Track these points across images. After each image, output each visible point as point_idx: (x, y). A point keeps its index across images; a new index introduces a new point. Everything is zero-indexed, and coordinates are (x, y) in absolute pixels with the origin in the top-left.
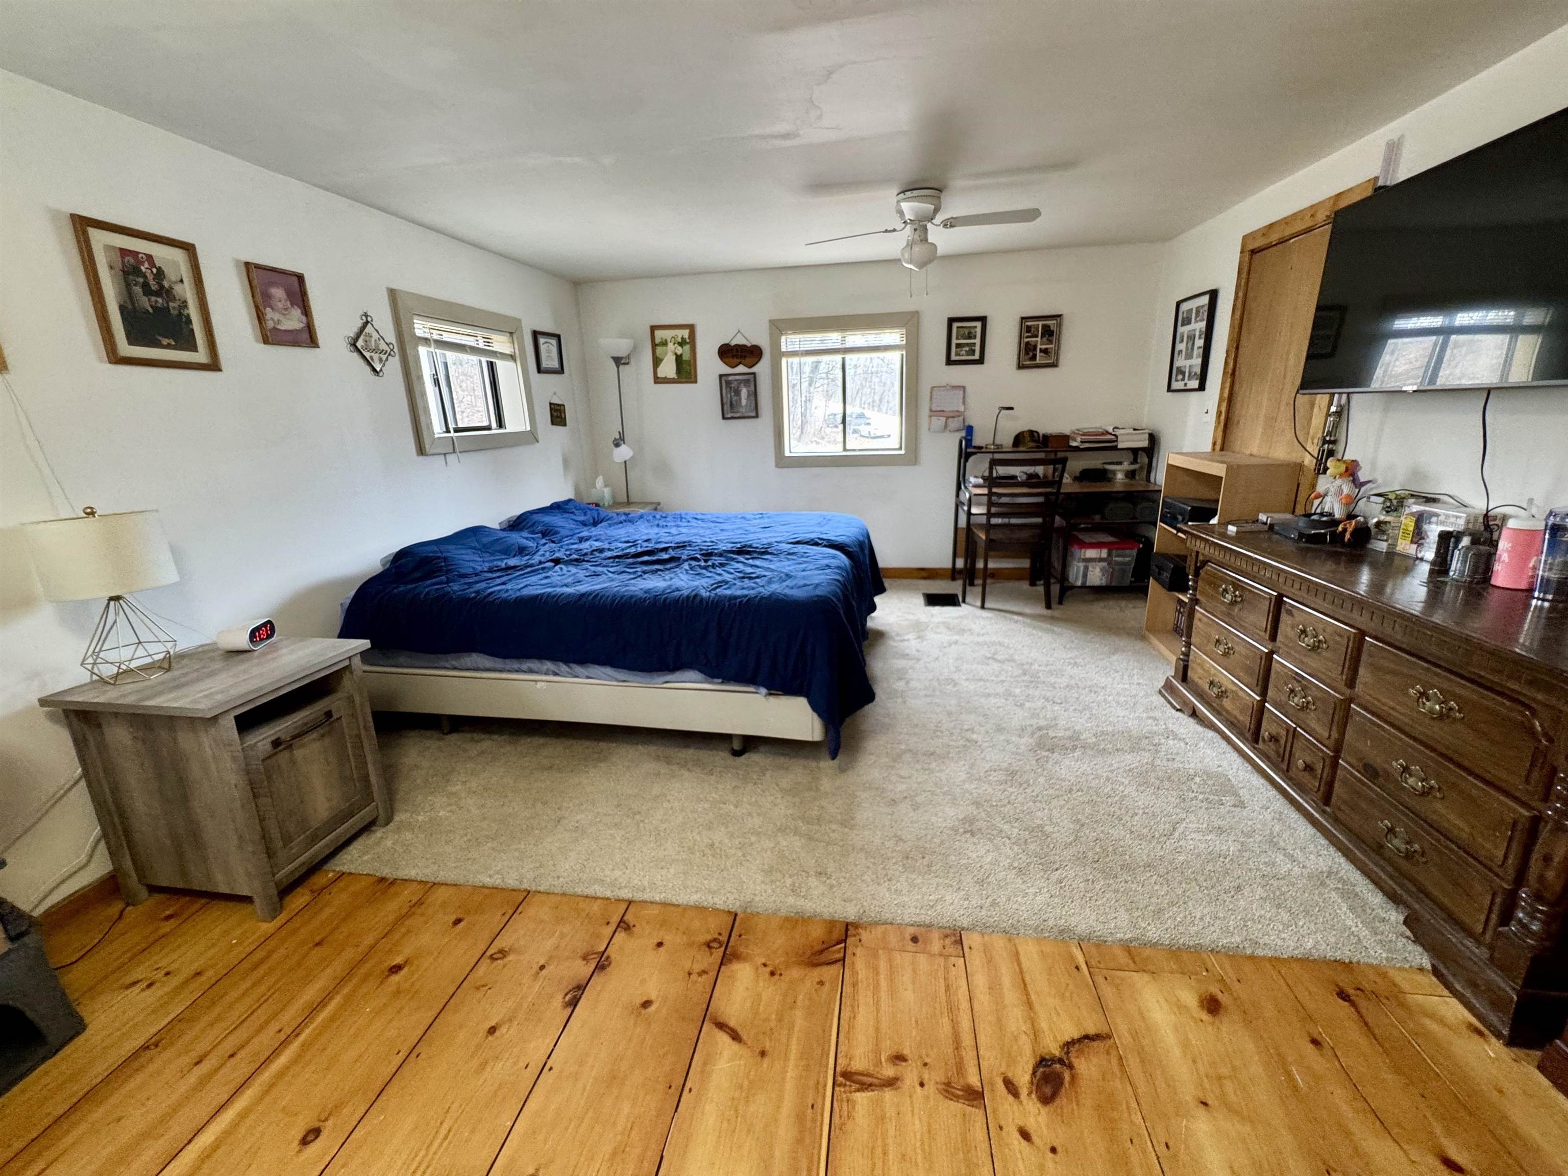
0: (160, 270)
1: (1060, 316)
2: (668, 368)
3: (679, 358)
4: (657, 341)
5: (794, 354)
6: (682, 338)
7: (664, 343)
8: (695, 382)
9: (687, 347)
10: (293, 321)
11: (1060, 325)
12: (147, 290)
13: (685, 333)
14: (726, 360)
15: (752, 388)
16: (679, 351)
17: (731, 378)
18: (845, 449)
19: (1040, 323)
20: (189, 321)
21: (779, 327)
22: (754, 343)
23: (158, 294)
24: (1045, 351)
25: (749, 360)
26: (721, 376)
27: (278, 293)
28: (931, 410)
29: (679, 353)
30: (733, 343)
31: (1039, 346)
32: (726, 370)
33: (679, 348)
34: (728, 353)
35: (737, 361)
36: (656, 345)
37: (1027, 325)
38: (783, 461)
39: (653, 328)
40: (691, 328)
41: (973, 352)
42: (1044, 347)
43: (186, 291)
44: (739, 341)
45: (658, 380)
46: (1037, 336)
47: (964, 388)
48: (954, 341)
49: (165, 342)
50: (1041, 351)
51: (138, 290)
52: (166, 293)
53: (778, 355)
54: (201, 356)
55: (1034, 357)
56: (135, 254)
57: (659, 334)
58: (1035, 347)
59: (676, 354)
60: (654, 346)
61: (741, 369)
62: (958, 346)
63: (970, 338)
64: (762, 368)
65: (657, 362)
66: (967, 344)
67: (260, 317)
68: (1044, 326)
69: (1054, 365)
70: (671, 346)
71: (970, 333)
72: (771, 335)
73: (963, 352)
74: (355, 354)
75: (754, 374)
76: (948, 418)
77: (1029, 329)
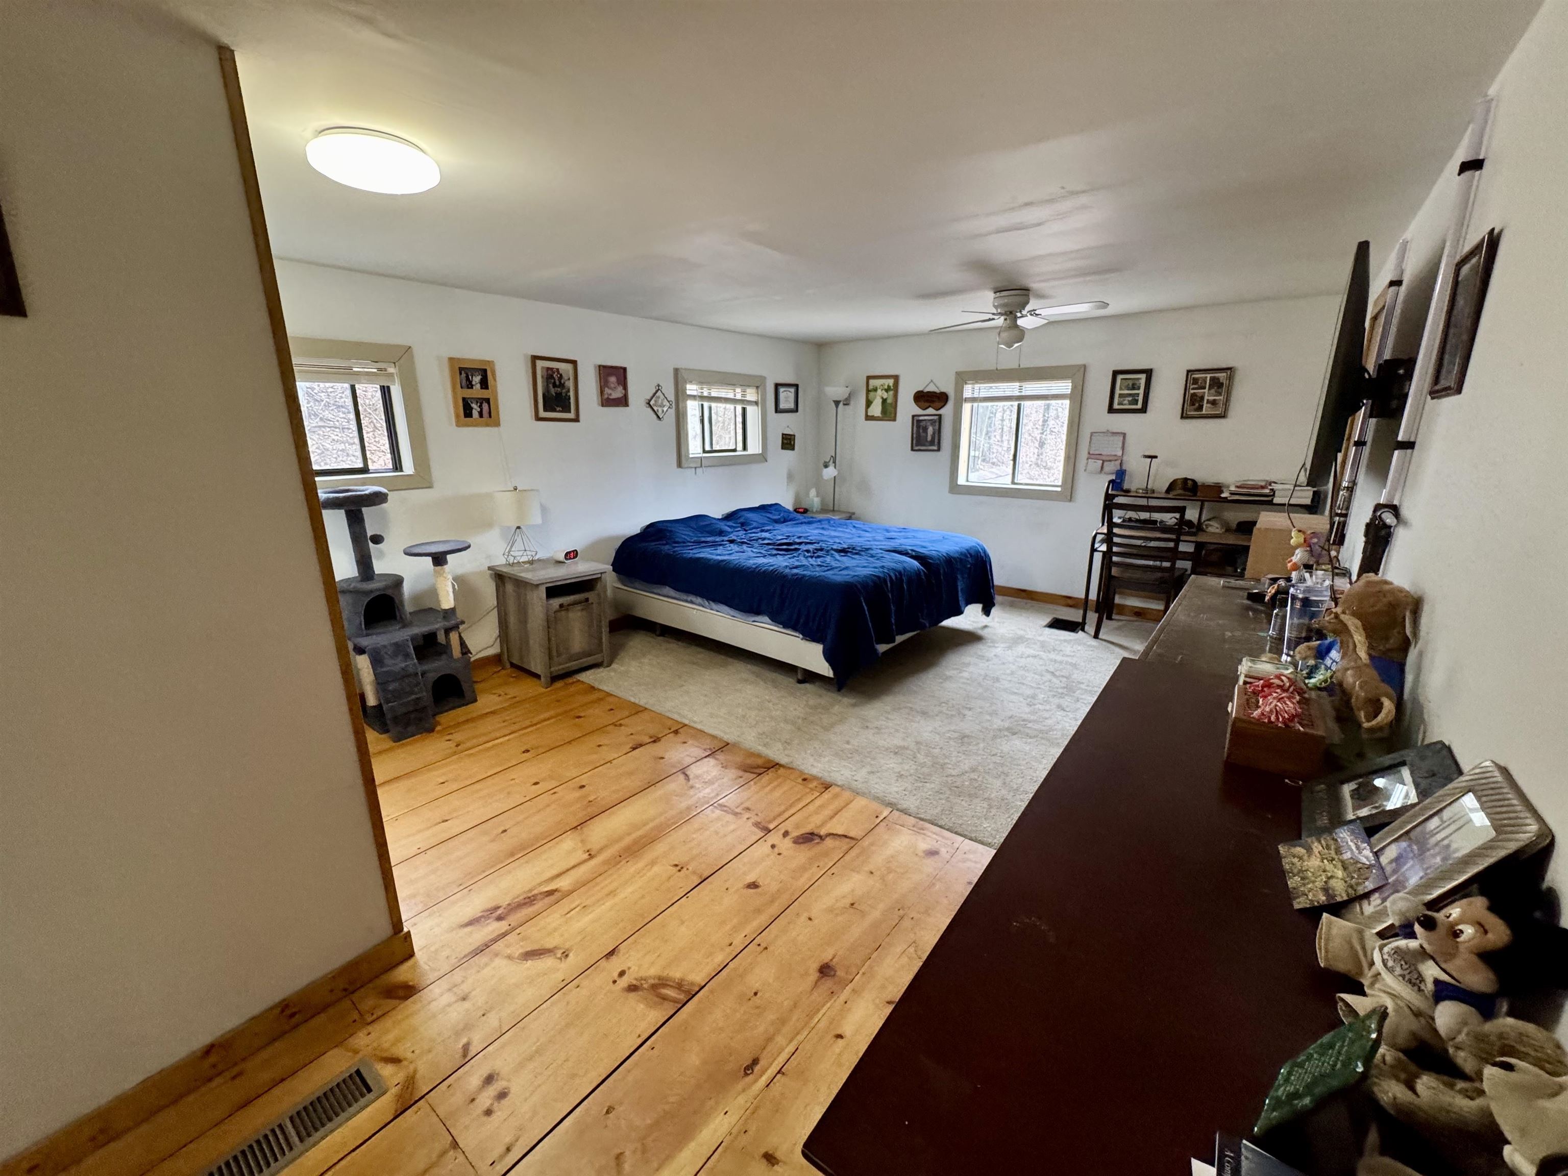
0: (561, 375)
1: (1230, 369)
2: (876, 409)
3: (884, 401)
4: (871, 387)
5: (974, 400)
6: (889, 386)
7: (875, 390)
8: (894, 420)
9: (891, 393)
10: (618, 393)
11: (1231, 378)
12: (555, 386)
13: (891, 382)
14: (920, 403)
15: (937, 427)
16: (885, 395)
17: (921, 418)
18: (1013, 483)
19: (1209, 376)
20: (569, 398)
21: (962, 378)
22: (942, 391)
23: (559, 387)
24: (1214, 403)
25: (938, 404)
26: (913, 416)
27: (613, 379)
28: (1089, 453)
29: (885, 397)
30: (927, 390)
31: (1206, 398)
32: (919, 411)
33: (886, 393)
34: (924, 398)
35: (928, 404)
36: (871, 391)
37: (1192, 377)
38: (955, 488)
39: (869, 378)
40: (896, 378)
41: (1135, 402)
42: (1212, 398)
43: (570, 384)
44: (931, 388)
45: (868, 418)
46: (1204, 388)
47: (1124, 435)
48: (1118, 391)
49: (558, 409)
50: (1208, 402)
51: (551, 386)
52: (562, 385)
53: (960, 401)
54: (572, 415)
55: (1200, 408)
56: (552, 369)
57: (873, 383)
58: (1202, 398)
59: (882, 398)
60: (868, 391)
61: (931, 411)
62: (1121, 396)
63: (1133, 388)
64: (947, 411)
65: (869, 403)
66: (1130, 395)
67: (602, 392)
68: (1212, 379)
69: (1223, 416)
70: (879, 391)
71: (1133, 385)
72: (956, 384)
73: (1126, 402)
74: (649, 410)
75: (940, 416)
76: (1103, 461)
77: (1195, 381)
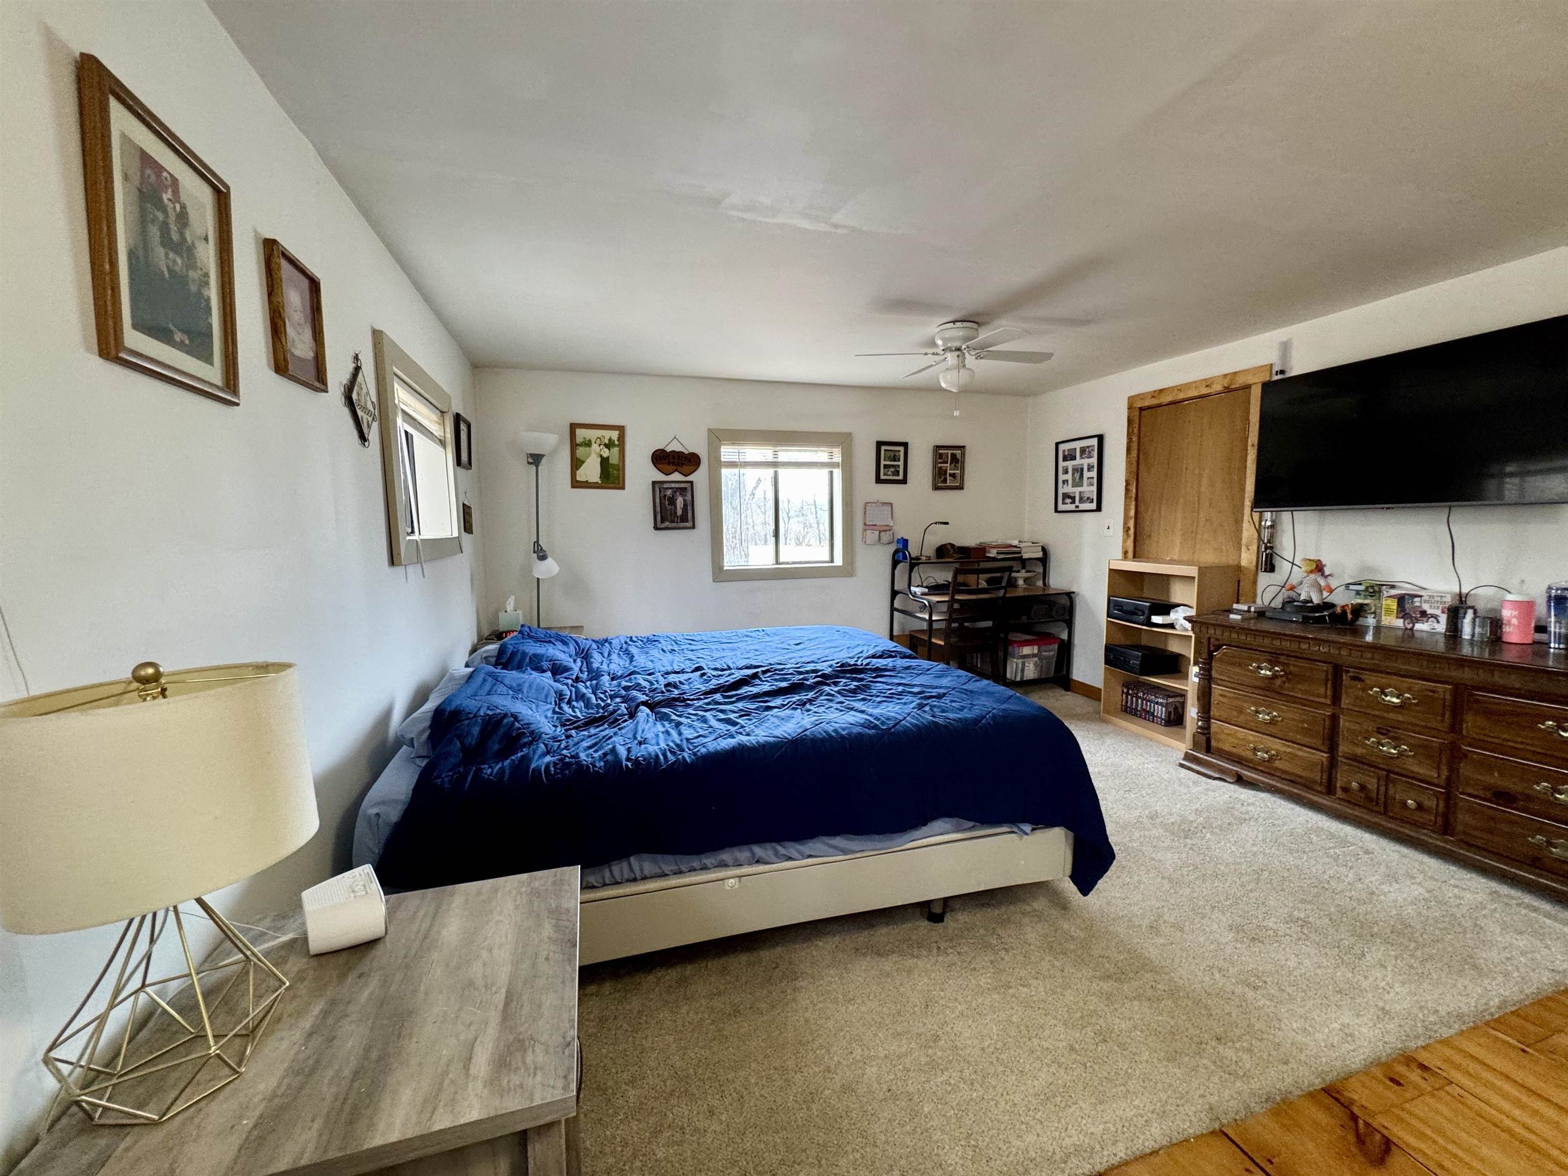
0: (183, 207)
1: (964, 447)
2: (591, 471)
3: (604, 462)
4: (579, 440)
5: (733, 465)
6: (610, 440)
7: (588, 444)
8: (623, 488)
9: (615, 450)
10: (305, 346)
11: (963, 455)
12: (166, 241)
13: (615, 435)
14: (660, 466)
15: (689, 497)
16: (606, 453)
17: (666, 486)
18: (777, 563)
19: (950, 452)
21: (717, 437)
22: (691, 451)
23: (177, 249)
24: (953, 475)
25: (686, 468)
26: (654, 483)
27: (295, 298)
28: (865, 524)
29: (605, 455)
30: (669, 449)
31: (949, 472)
32: (661, 477)
33: (606, 450)
34: (662, 459)
35: (672, 467)
36: (577, 445)
37: (939, 452)
38: (720, 574)
39: (573, 427)
40: (621, 429)
41: (897, 473)
42: (952, 472)
44: (675, 447)
46: (947, 463)
47: (891, 504)
48: (883, 463)
49: (177, 336)
50: (950, 475)
52: (187, 251)
53: (717, 464)
55: (945, 481)
56: (159, 169)
57: (581, 434)
58: (946, 471)
59: (601, 456)
60: (574, 445)
61: (676, 477)
62: (886, 466)
63: (895, 460)
64: (699, 478)
65: (576, 463)
66: (893, 466)
67: (279, 329)
68: (952, 455)
69: (961, 488)
70: (595, 447)
71: (894, 456)
72: (710, 444)
73: (890, 473)
75: (691, 483)
76: (880, 532)
77: (941, 455)
